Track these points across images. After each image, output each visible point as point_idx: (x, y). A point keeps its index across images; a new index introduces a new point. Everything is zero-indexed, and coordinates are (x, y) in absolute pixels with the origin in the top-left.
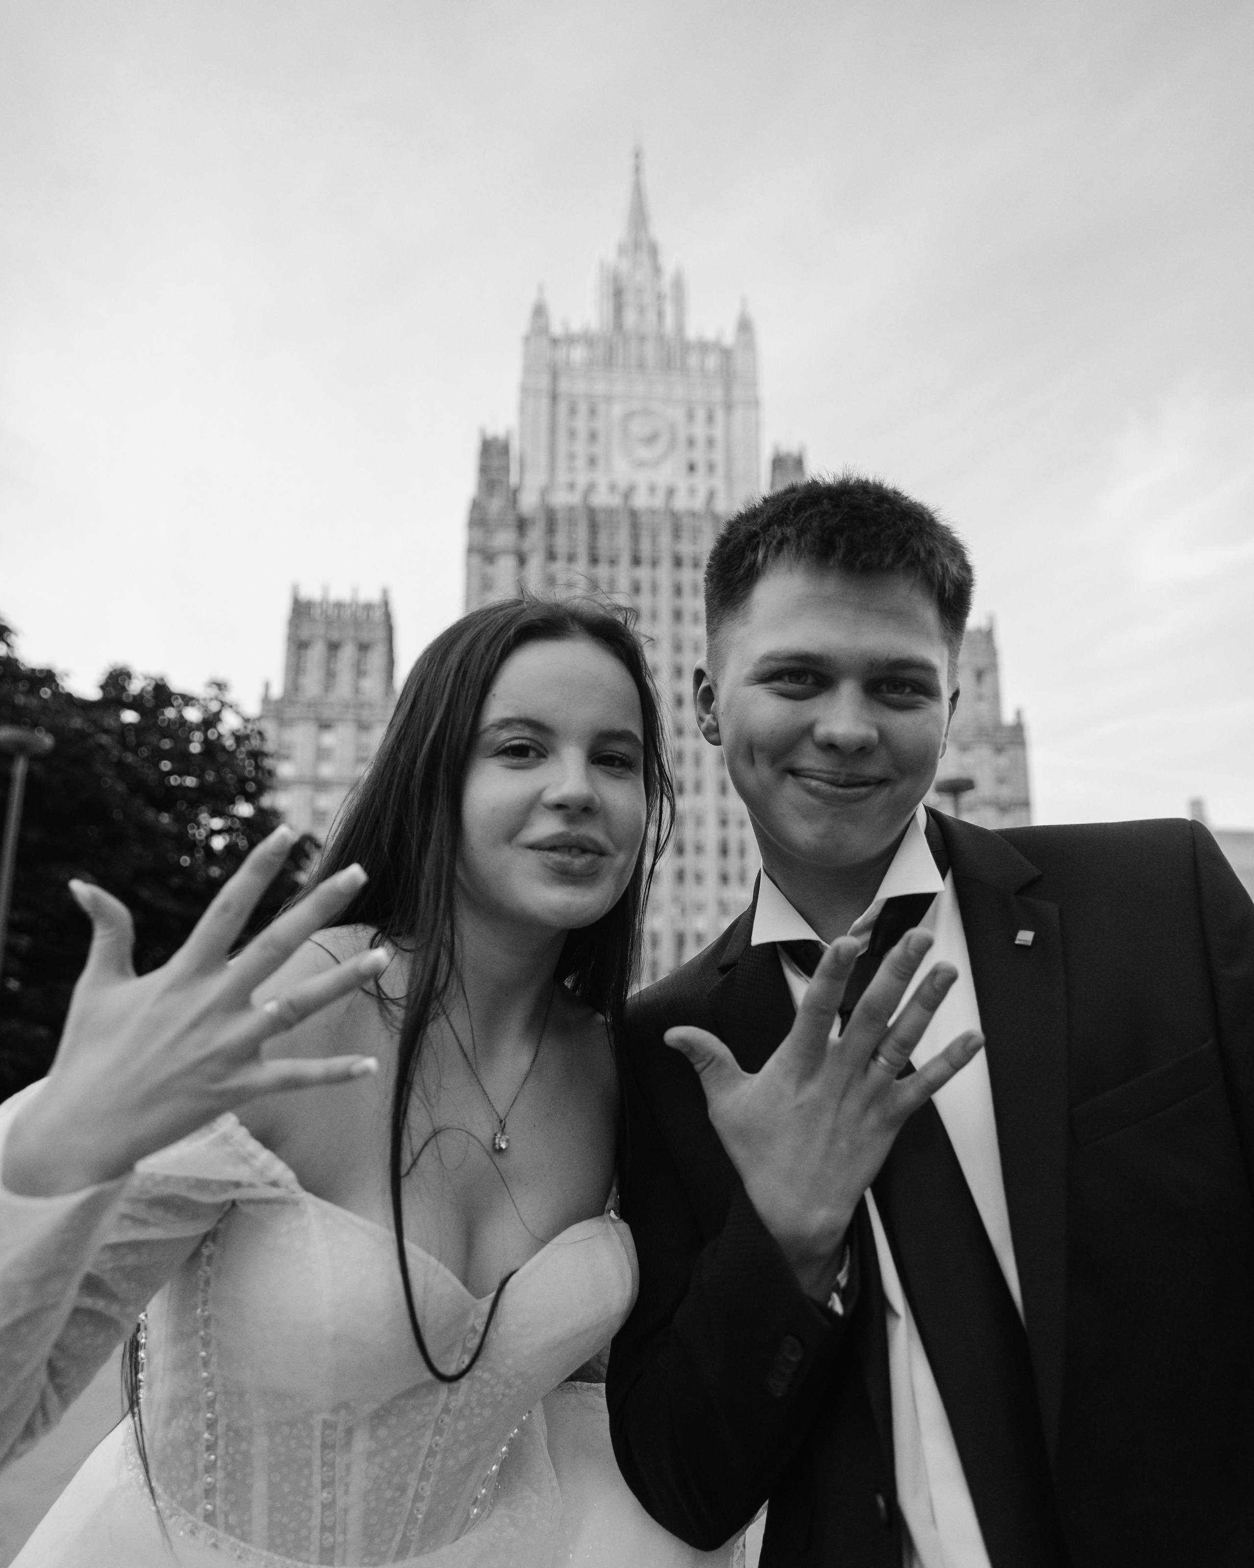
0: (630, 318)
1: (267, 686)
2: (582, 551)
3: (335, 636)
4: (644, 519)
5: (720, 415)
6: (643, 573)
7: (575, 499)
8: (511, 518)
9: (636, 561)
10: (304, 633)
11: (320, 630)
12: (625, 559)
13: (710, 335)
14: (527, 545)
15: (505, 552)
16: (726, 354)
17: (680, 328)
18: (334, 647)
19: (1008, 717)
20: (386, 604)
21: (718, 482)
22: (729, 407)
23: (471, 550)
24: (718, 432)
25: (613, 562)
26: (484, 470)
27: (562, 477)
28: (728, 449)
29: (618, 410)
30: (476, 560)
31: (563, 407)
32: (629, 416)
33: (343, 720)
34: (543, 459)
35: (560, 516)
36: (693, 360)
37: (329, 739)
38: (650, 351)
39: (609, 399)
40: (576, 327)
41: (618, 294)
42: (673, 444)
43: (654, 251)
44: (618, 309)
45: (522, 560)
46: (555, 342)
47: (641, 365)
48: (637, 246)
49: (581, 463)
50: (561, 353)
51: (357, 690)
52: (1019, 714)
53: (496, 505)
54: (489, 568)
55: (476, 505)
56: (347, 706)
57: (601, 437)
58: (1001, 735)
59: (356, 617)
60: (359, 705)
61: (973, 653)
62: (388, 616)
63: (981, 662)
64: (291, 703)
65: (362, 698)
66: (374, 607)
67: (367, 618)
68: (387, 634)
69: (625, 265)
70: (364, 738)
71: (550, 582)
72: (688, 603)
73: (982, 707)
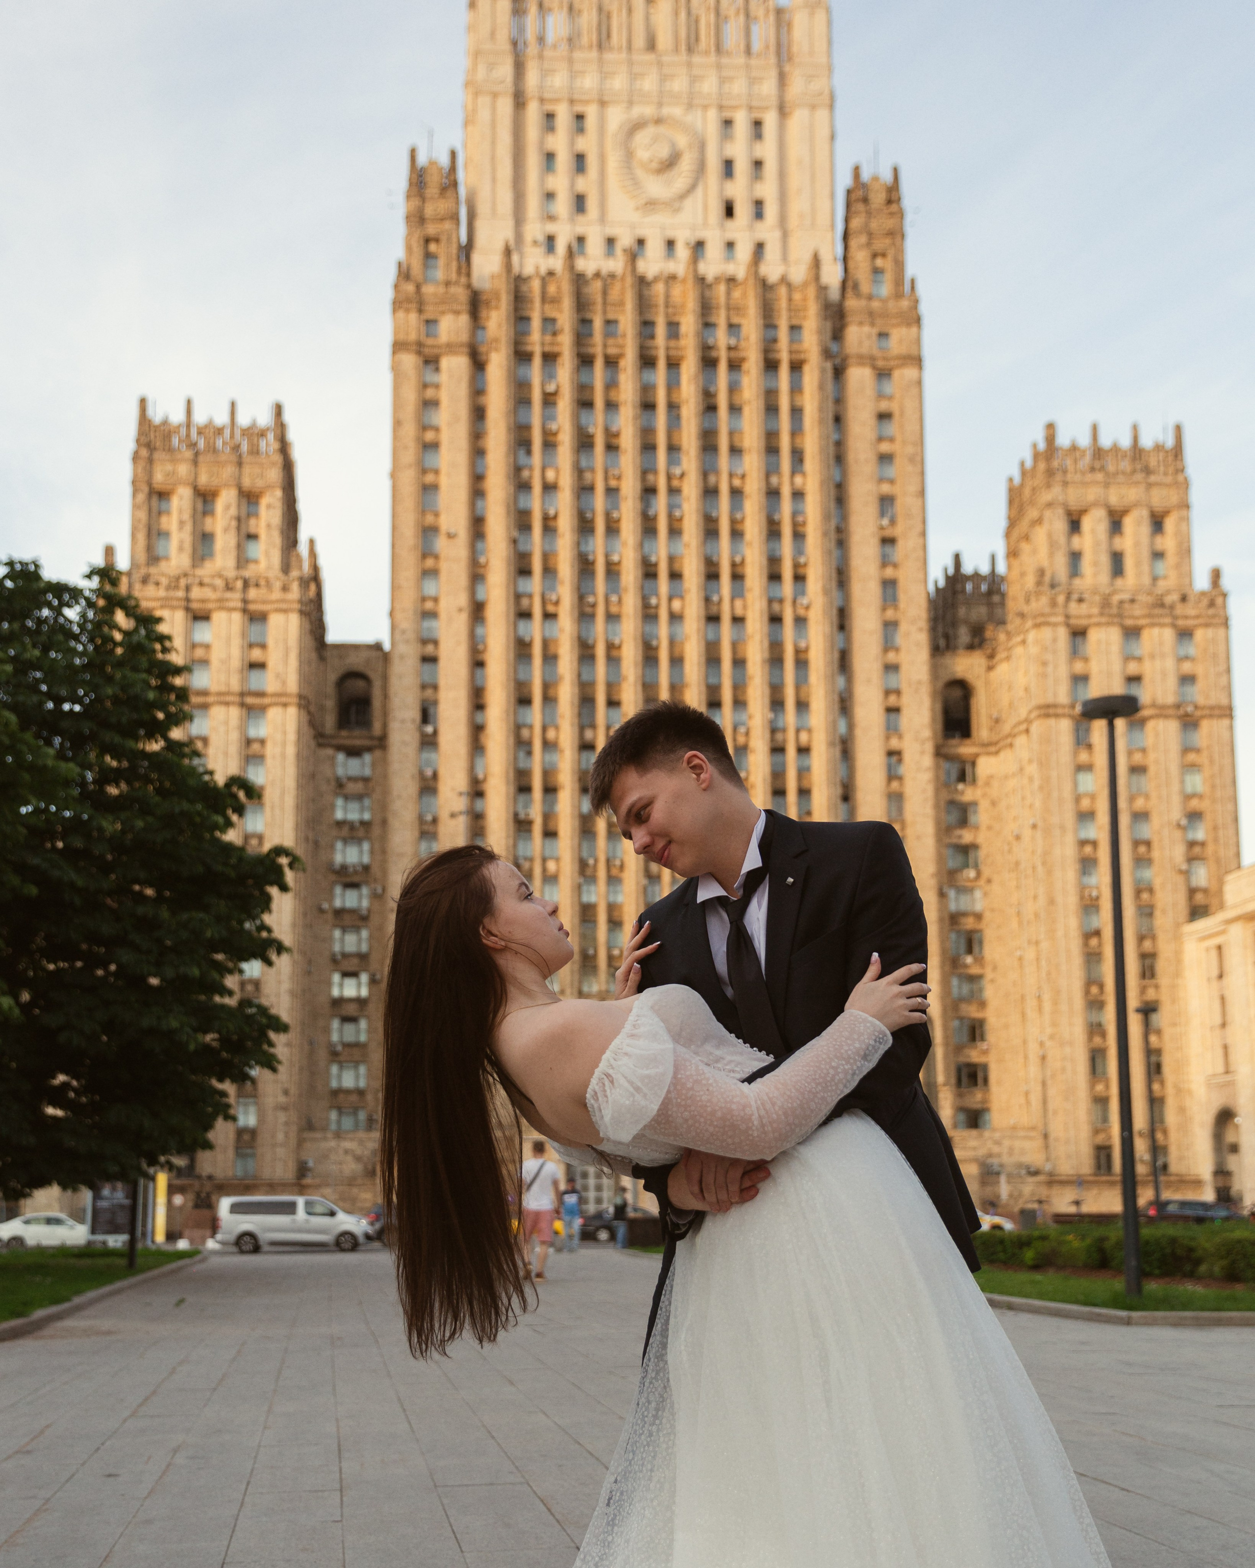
1: (109, 549)
2: (565, 343)
3: (204, 479)
4: (657, 289)
5: (770, 120)
6: (657, 378)
7: (556, 262)
8: (461, 293)
9: (646, 362)
10: (160, 476)
11: (183, 469)
12: (630, 359)
14: (482, 337)
15: (451, 348)
18: (205, 495)
20: (280, 428)
21: (768, 231)
22: (783, 111)
23: (398, 346)
24: (767, 150)
25: (611, 362)
27: (534, 230)
28: (782, 175)
29: (616, 117)
30: (409, 360)
31: (533, 113)
32: (636, 126)
33: (223, 609)
34: (505, 200)
35: (535, 287)
37: (203, 633)
39: (603, 103)
42: (701, 168)
45: (478, 362)
47: (651, 45)
49: (562, 206)
51: (242, 561)
52: (1216, 575)
53: (436, 273)
54: (431, 377)
55: (404, 274)
56: (228, 587)
57: (592, 162)
58: (1190, 610)
59: (236, 448)
60: (246, 584)
61: (1150, 486)
62: (284, 448)
63: (1159, 498)
64: (145, 581)
65: (249, 572)
66: (262, 434)
67: (255, 451)
68: (281, 475)
70: (256, 632)
71: (522, 394)
72: (724, 423)
73: (1162, 568)
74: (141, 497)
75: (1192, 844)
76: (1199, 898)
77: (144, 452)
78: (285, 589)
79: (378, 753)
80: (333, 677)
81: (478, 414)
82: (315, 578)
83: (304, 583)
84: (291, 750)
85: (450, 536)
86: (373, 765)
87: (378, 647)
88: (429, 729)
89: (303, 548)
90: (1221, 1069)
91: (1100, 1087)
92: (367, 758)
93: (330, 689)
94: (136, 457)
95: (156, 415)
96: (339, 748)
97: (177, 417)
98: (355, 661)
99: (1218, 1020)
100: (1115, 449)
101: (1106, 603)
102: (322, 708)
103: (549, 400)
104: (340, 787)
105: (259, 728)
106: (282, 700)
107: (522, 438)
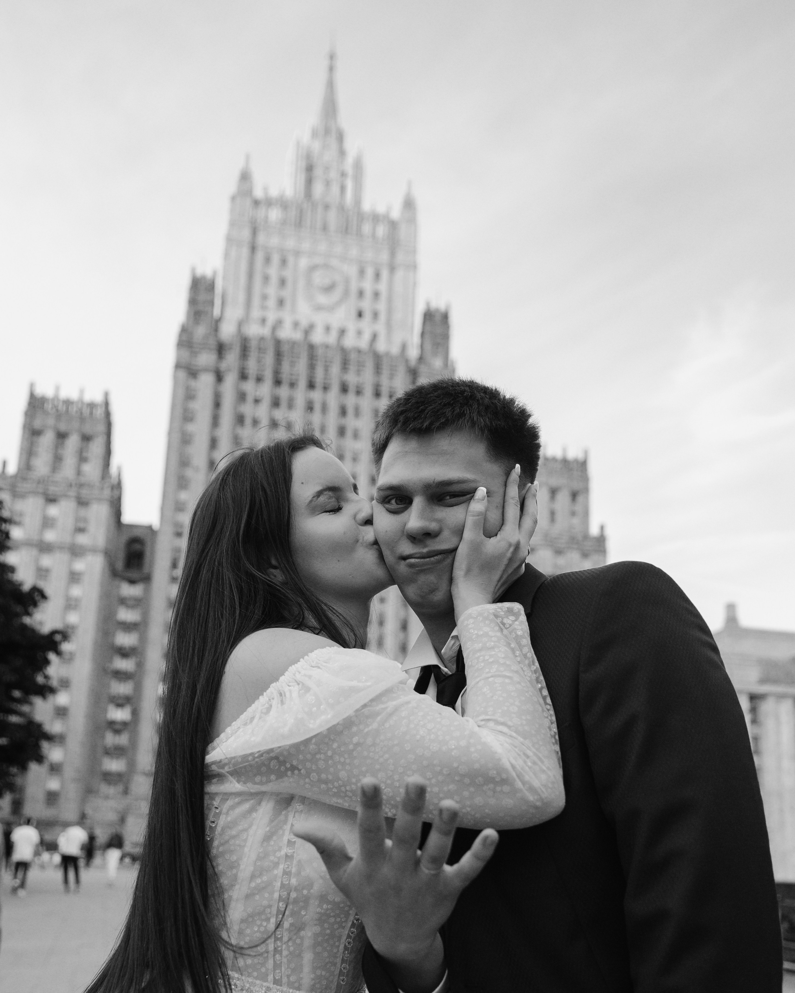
0: (318, 189)
1: (5, 464)
2: (268, 374)
3: (63, 427)
4: (320, 352)
5: (385, 274)
6: (317, 396)
7: (266, 331)
8: (212, 342)
9: (311, 386)
10: (37, 424)
11: (51, 421)
12: (302, 383)
13: (381, 209)
14: (223, 366)
15: (206, 370)
16: (393, 225)
17: (358, 201)
18: (62, 436)
19: (594, 531)
20: (107, 404)
21: (380, 327)
22: (392, 269)
23: (178, 366)
24: (383, 287)
25: (292, 385)
26: (193, 302)
27: (256, 313)
28: (390, 300)
29: (304, 263)
30: (182, 374)
31: (260, 256)
32: (313, 268)
33: (66, 496)
34: (241, 297)
35: (253, 344)
36: (367, 228)
37: (53, 511)
38: (332, 217)
39: (297, 253)
40: (274, 193)
41: (310, 169)
42: (346, 293)
43: (340, 137)
44: (309, 182)
45: (219, 377)
46: (256, 203)
47: (325, 228)
48: (327, 131)
49: (272, 303)
50: (261, 213)
51: (79, 473)
53: (200, 331)
54: (192, 383)
55: (184, 330)
56: (70, 485)
57: (289, 284)
58: (588, 543)
59: (81, 413)
60: (80, 485)
61: (571, 478)
62: (108, 415)
63: (575, 485)
64: (24, 479)
65: (83, 479)
66: (97, 406)
67: (91, 414)
68: (106, 429)
69: (316, 146)
70: (83, 512)
71: (242, 397)
72: (351, 422)
73: (576, 521)
74: (27, 433)
77: (30, 411)
78: (102, 489)
79: (146, 584)
80: (124, 540)
81: (217, 405)
82: (119, 486)
83: (113, 488)
84: (97, 579)
85: (197, 469)
86: (144, 590)
87: (151, 527)
88: (175, 572)
89: (113, 470)
92: (140, 586)
93: (122, 546)
94: (26, 413)
95: (39, 392)
96: (124, 579)
97: (50, 393)
98: (137, 533)
100: (554, 459)
101: (546, 536)
102: (117, 557)
103: (257, 401)
104: (123, 601)
105: (79, 566)
106: (94, 550)
107: (240, 420)
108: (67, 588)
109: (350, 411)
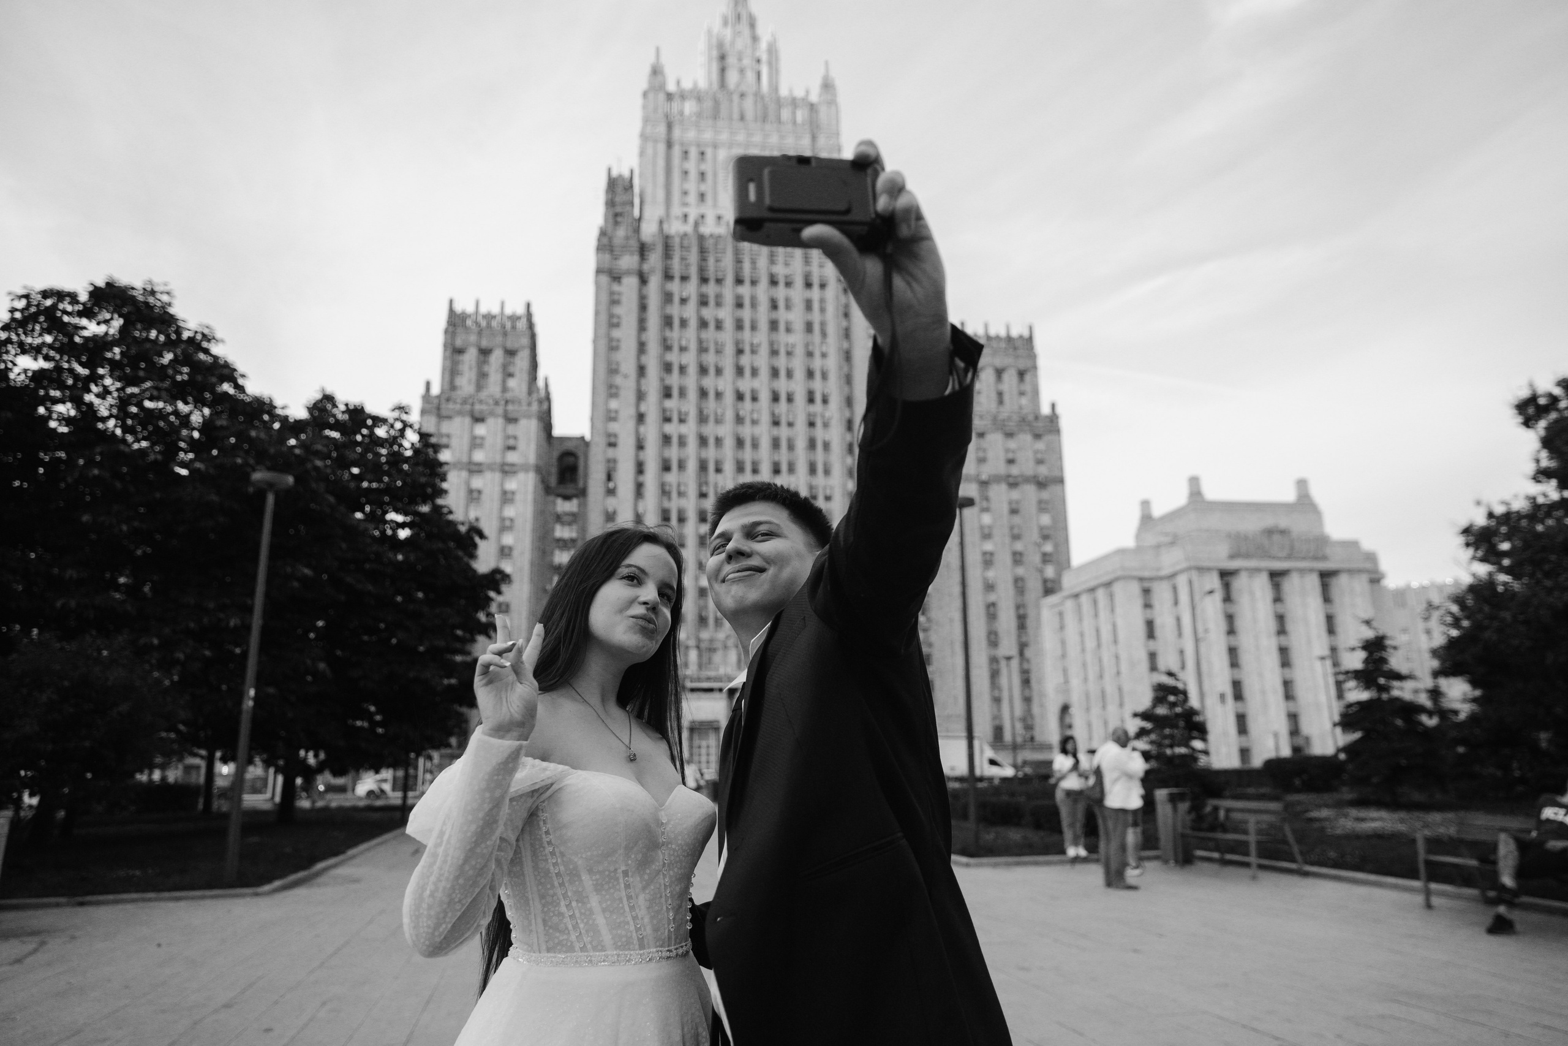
0: (732, 77)
1: (428, 385)
2: (693, 272)
3: (484, 343)
6: (745, 290)
7: (688, 228)
8: (634, 243)
9: (739, 281)
10: (459, 343)
11: (473, 338)
12: (729, 280)
13: (799, 93)
14: (646, 267)
15: (628, 273)
16: (812, 107)
17: (775, 88)
18: (485, 352)
19: (1045, 409)
20: (529, 315)
23: (599, 271)
25: (719, 281)
26: (610, 203)
27: (677, 210)
30: (605, 279)
31: (677, 151)
33: (492, 414)
34: (661, 194)
35: (677, 241)
36: (785, 114)
37: (480, 430)
38: (749, 104)
39: (715, 146)
40: (687, 85)
41: (722, 57)
43: (752, 25)
44: (723, 70)
45: (643, 280)
46: (670, 97)
47: (742, 118)
48: (739, 17)
49: (692, 198)
50: (676, 105)
51: (505, 389)
52: (1053, 406)
53: (621, 233)
54: (616, 287)
55: (603, 233)
56: (497, 403)
57: (709, 177)
58: (1040, 424)
59: (503, 327)
60: (507, 402)
61: (1017, 357)
62: (531, 326)
63: (1022, 364)
64: (448, 400)
65: (508, 395)
66: (519, 318)
67: (514, 327)
68: (530, 341)
69: (728, 33)
70: (511, 429)
71: (668, 298)
72: (782, 315)
73: (1024, 401)
74: (448, 353)
75: (1045, 555)
76: (1049, 585)
77: (451, 329)
78: (529, 404)
79: (581, 499)
80: (556, 454)
81: (643, 308)
82: (548, 398)
83: (540, 402)
84: (530, 497)
85: (626, 376)
86: (580, 505)
87: (582, 438)
88: (611, 485)
89: (540, 383)
90: (1062, 680)
91: (996, 693)
92: (575, 502)
93: (554, 461)
94: (446, 332)
95: (458, 308)
96: (559, 495)
97: (470, 309)
98: (569, 446)
99: (1059, 652)
100: (998, 338)
101: (995, 419)
102: (549, 474)
103: (684, 301)
104: (558, 518)
105: (511, 485)
106: (525, 468)
107: (668, 321)
108: (501, 509)
109: (781, 304)
